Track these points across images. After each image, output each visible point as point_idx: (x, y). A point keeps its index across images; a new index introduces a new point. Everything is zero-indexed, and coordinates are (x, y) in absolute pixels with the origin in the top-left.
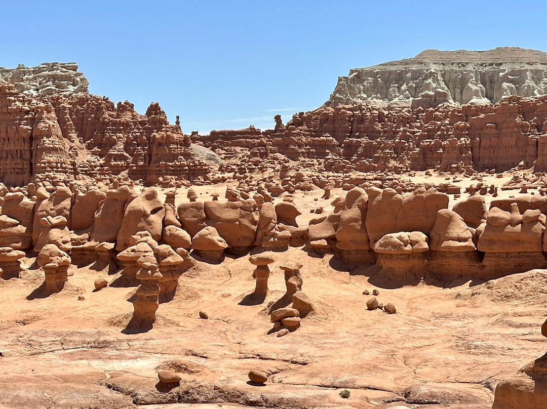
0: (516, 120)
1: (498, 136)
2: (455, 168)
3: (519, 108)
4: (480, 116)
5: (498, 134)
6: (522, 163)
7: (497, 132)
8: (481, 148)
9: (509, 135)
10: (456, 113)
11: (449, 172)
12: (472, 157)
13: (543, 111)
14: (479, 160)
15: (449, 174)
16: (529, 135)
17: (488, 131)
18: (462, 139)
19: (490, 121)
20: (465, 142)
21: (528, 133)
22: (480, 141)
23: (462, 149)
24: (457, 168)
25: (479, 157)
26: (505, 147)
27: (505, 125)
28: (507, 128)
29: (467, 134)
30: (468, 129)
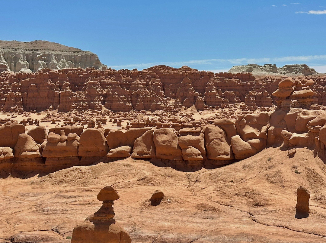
0: (48, 82)
1: (38, 91)
2: (13, 109)
3: (49, 76)
4: (27, 80)
5: (37, 90)
6: (51, 107)
7: (37, 89)
8: (28, 98)
9: (44, 90)
10: (13, 77)
11: (9, 112)
12: (23, 103)
13: (62, 78)
14: (27, 105)
15: (9, 113)
16: (55, 91)
17: (32, 88)
18: (17, 92)
19: (33, 82)
20: (19, 94)
21: (54, 90)
22: (27, 94)
23: (16, 98)
24: (14, 109)
25: (27, 103)
26: (42, 98)
27: (41, 85)
28: (43, 87)
29: (19, 90)
30: (20, 87)
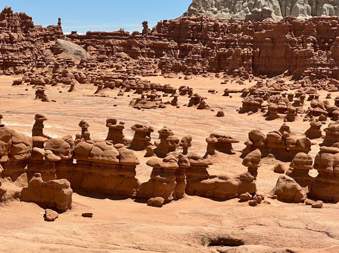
0: (287, 36)
1: (273, 48)
2: (237, 72)
3: (290, 27)
4: (263, 32)
5: (273, 47)
6: (286, 72)
7: (273, 45)
8: (260, 57)
9: (281, 48)
10: (248, 28)
11: (232, 76)
12: (253, 64)
13: (309, 31)
14: (258, 68)
15: (232, 77)
16: (295, 49)
17: (266, 44)
18: (245, 49)
19: (268, 36)
20: (248, 52)
21: (295, 47)
22: (260, 51)
23: (245, 57)
24: (239, 72)
25: (258, 65)
26: (277, 58)
27: (278, 40)
28: (280, 42)
29: (250, 46)
30: (252, 41)
